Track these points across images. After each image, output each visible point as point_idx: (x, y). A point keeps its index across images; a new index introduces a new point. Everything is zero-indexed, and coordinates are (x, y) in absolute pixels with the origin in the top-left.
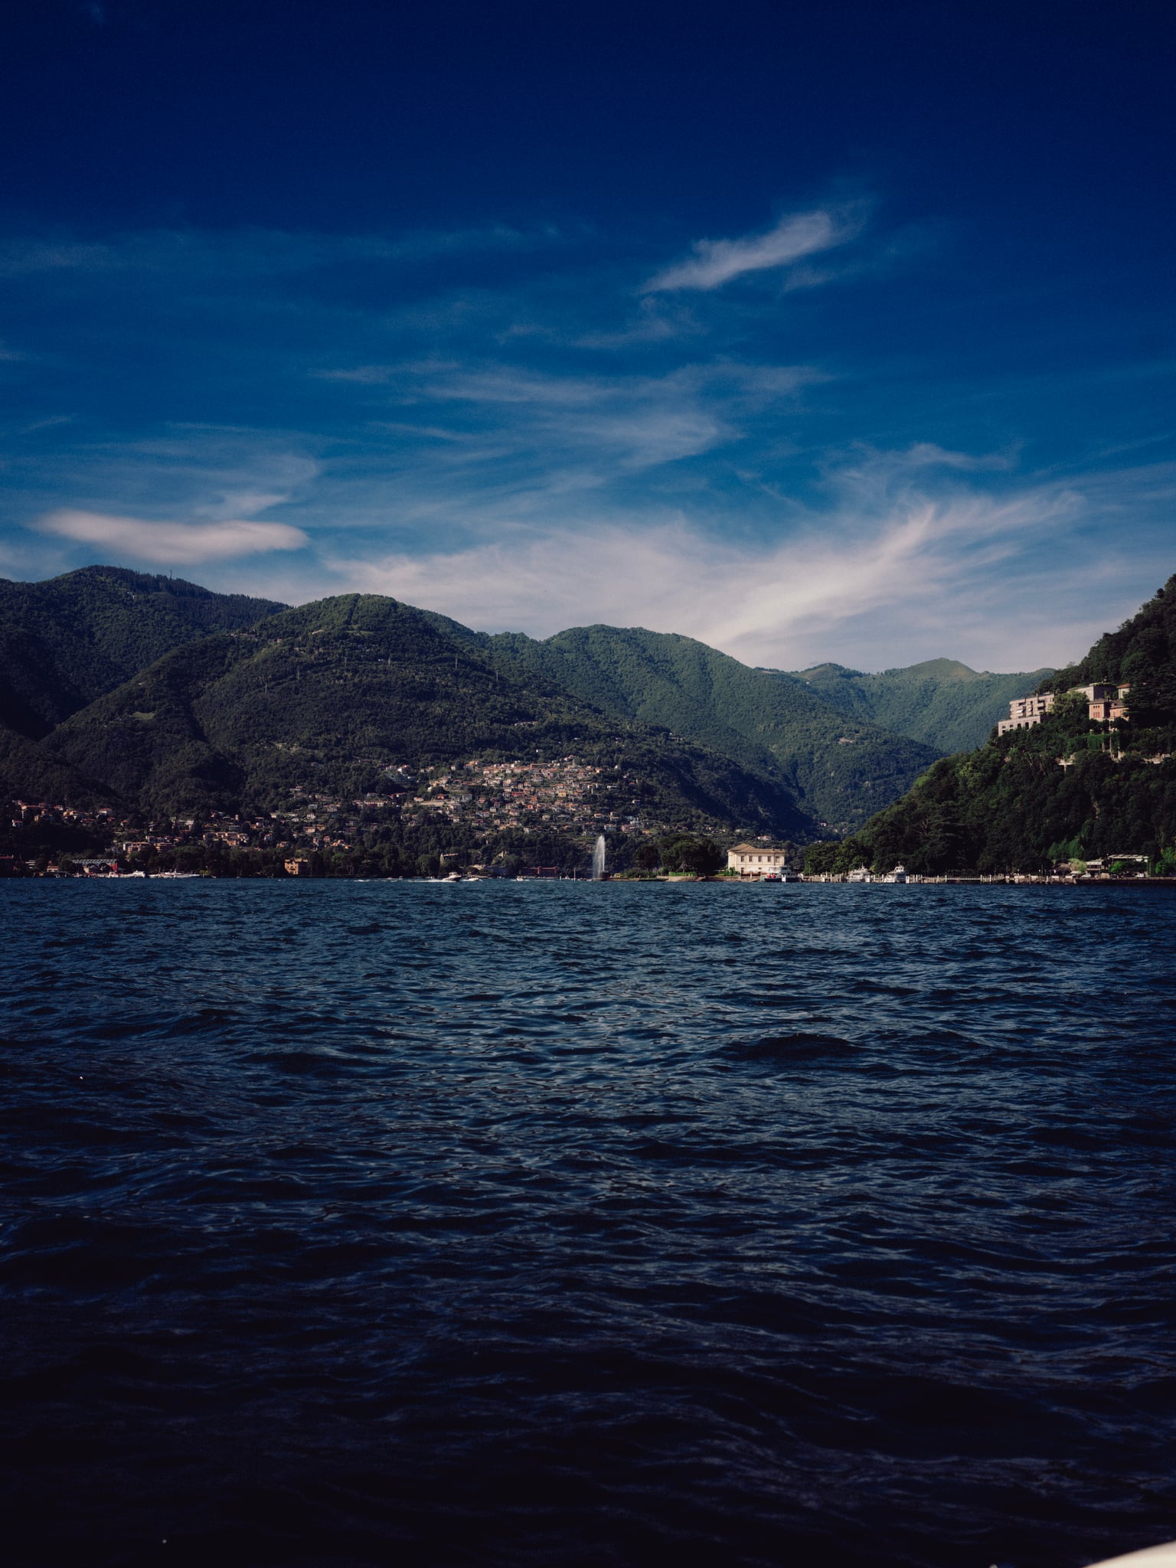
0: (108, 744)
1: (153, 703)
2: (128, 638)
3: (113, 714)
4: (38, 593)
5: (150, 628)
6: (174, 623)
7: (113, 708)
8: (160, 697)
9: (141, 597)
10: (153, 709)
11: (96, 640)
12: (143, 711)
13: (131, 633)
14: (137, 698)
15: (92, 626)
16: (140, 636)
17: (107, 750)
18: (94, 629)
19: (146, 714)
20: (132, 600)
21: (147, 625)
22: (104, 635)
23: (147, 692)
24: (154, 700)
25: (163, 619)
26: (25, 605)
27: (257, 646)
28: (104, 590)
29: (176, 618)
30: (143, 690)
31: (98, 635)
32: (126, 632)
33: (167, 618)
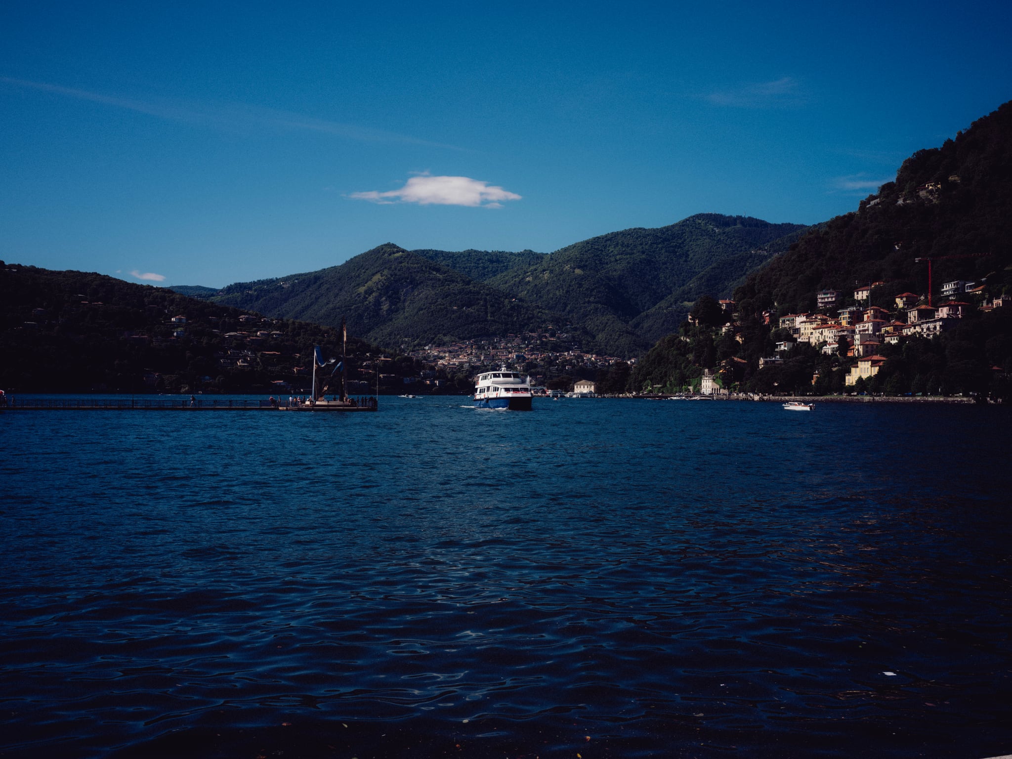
0: (664, 321)
1: (695, 296)
2: (707, 257)
3: (671, 304)
4: (659, 234)
5: (721, 250)
6: (738, 245)
7: (672, 300)
8: (700, 293)
9: (721, 231)
10: (695, 300)
11: (689, 259)
12: (689, 301)
13: (709, 253)
14: (687, 294)
15: (688, 251)
16: (714, 255)
17: (663, 325)
18: (689, 253)
19: (690, 303)
20: (715, 233)
21: (719, 247)
22: (694, 256)
23: (693, 290)
24: (696, 295)
25: (731, 243)
26: (650, 242)
27: (766, 257)
28: (699, 229)
29: (740, 241)
30: (691, 289)
31: (691, 256)
32: (707, 253)
33: (734, 242)
